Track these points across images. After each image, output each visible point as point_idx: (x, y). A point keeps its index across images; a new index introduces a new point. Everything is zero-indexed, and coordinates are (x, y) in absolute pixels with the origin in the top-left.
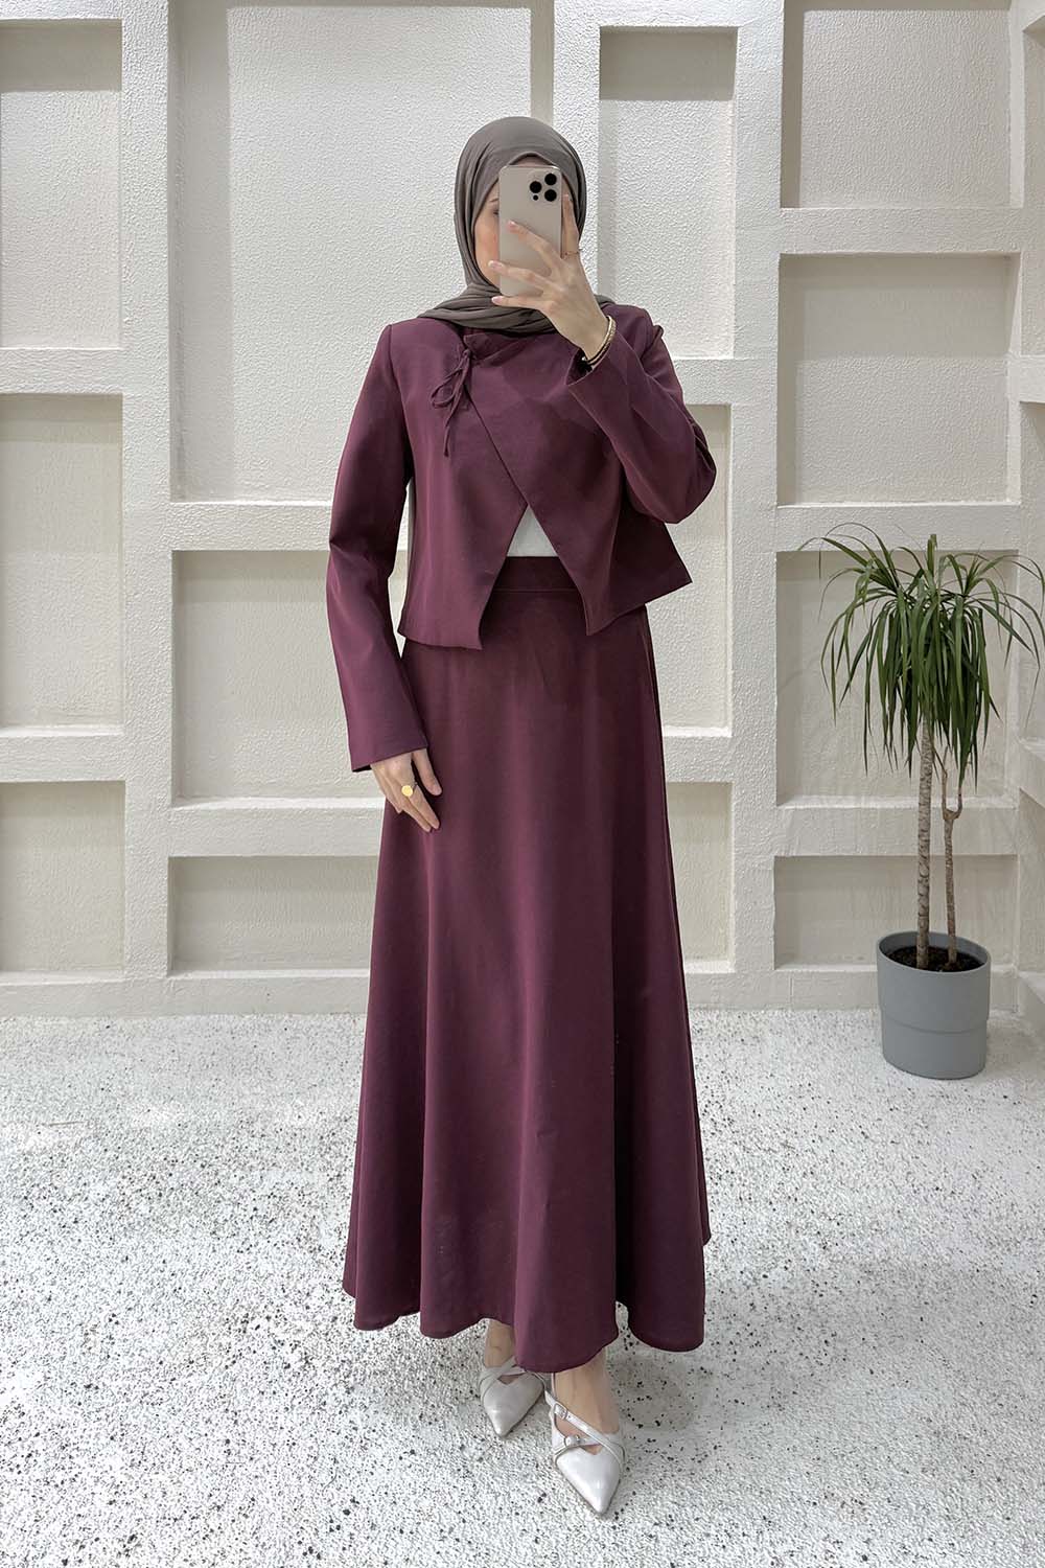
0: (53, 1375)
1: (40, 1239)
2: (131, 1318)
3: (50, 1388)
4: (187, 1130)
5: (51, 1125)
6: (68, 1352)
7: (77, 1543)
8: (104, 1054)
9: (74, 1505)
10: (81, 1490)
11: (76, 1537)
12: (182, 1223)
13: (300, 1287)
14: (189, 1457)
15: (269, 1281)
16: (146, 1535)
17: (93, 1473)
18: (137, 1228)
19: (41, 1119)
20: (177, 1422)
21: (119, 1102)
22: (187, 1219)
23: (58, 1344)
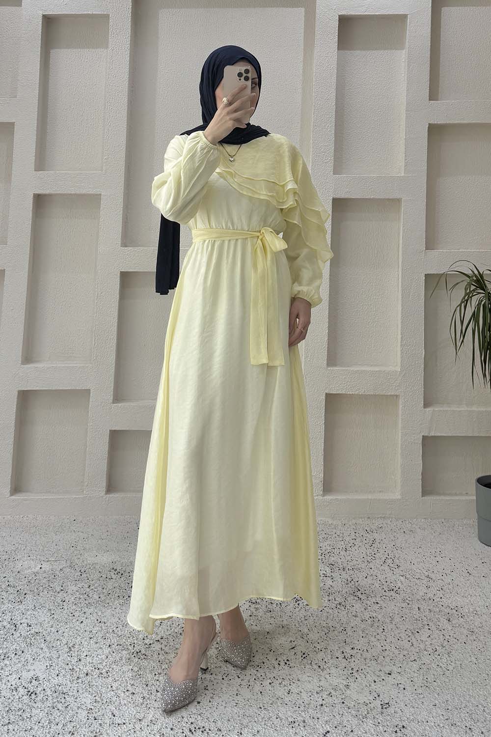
0: (54, 664)
1: (44, 608)
2: (92, 642)
3: (53, 669)
4: (116, 564)
5: (48, 561)
6: (61, 654)
7: (70, 733)
8: (73, 531)
9: (67, 717)
10: (70, 711)
11: (70, 730)
12: (115, 603)
13: (176, 631)
14: (124, 699)
15: (160, 628)
16: (105, 730)
17: (76, 705)
18: (93, 605)
19: (42, 558)
20: (117, 685)
21: (81, 552)
22: (118, 602)
23: (55, 652)
